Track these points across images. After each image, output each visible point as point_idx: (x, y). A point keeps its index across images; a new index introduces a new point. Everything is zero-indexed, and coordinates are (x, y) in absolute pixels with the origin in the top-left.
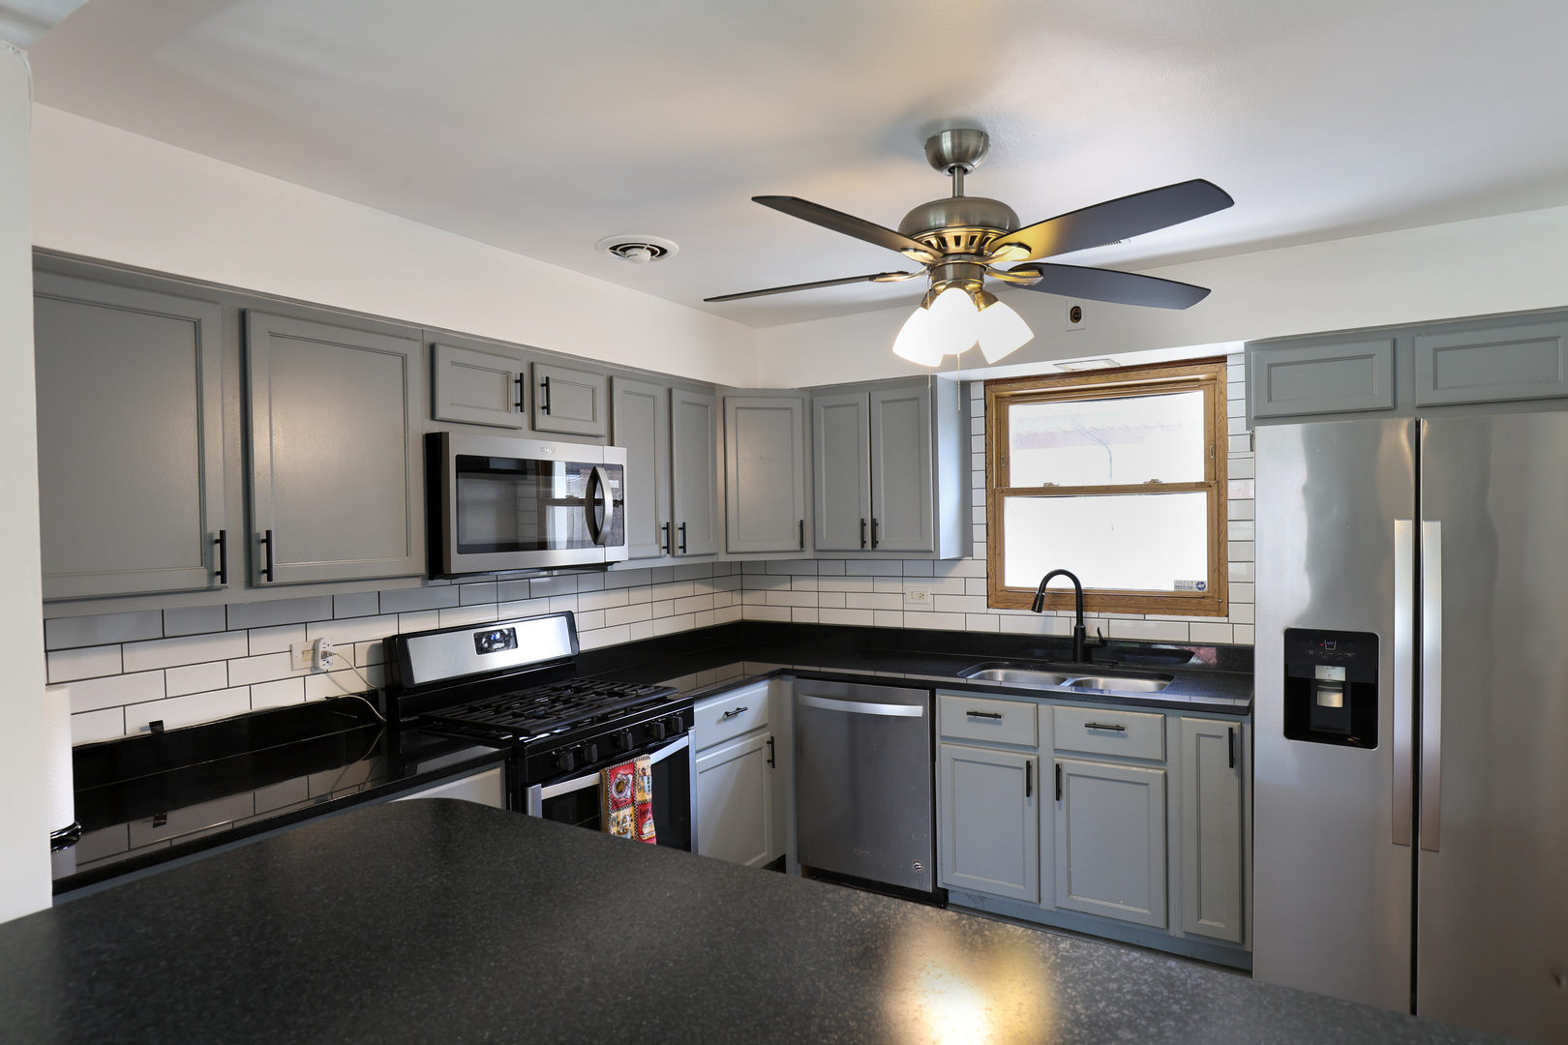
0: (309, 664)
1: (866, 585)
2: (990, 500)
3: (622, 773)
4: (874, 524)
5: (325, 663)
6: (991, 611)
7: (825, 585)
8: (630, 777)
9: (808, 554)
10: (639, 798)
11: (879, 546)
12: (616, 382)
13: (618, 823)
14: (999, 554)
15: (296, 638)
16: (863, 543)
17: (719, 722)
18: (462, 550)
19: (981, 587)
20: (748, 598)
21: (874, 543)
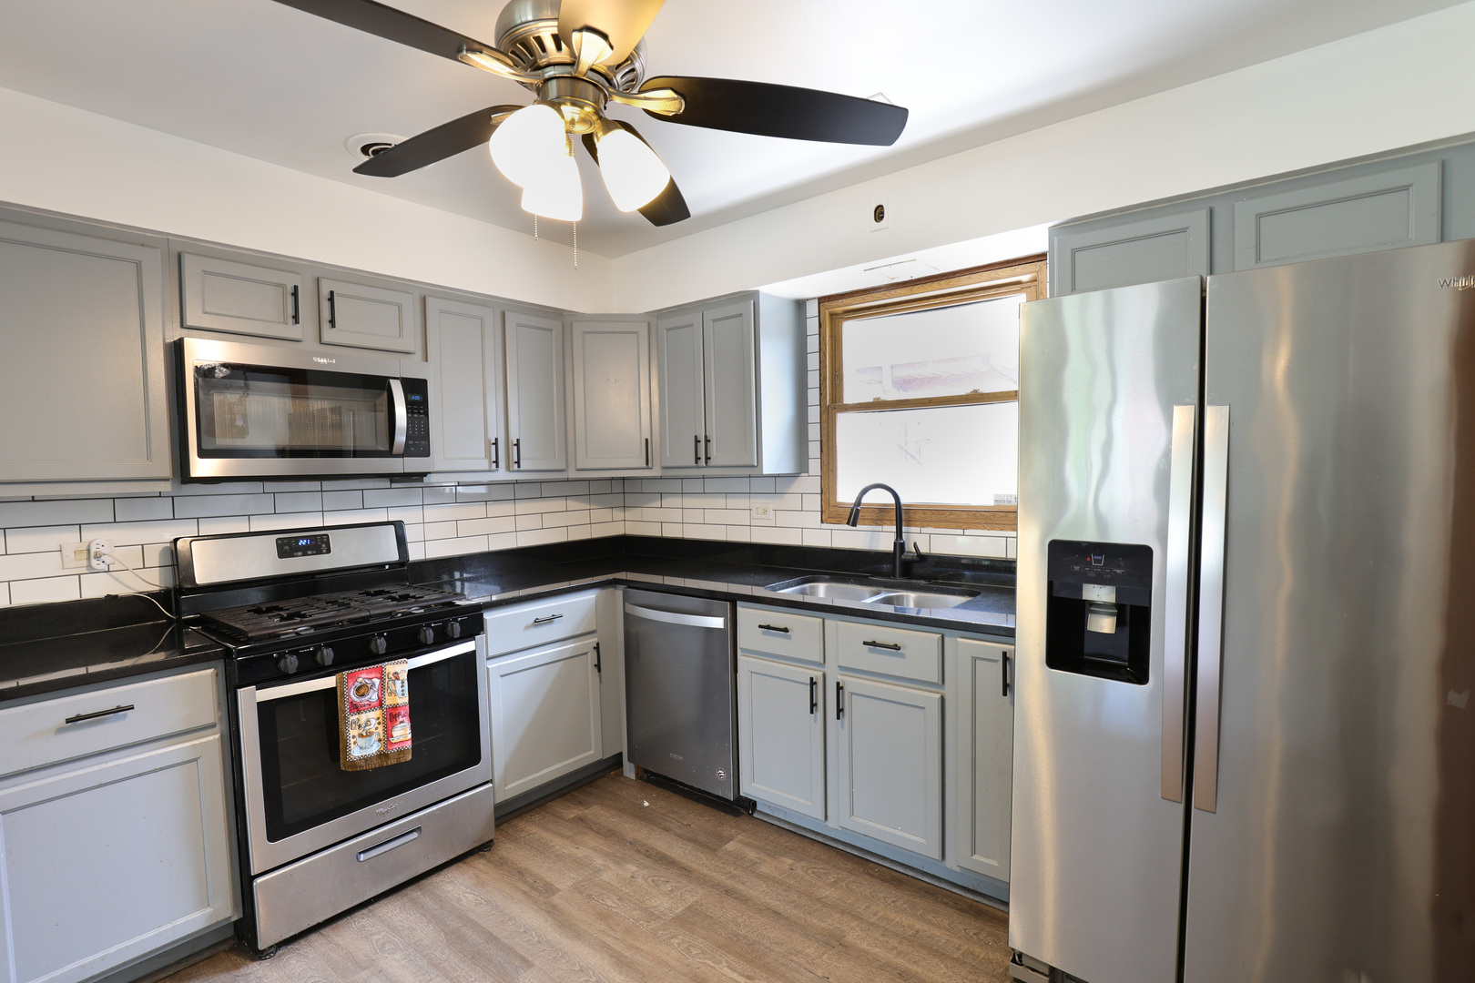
0: (85, 563)
1: (719, 502)
2: (824, 417)
3: (364, 676)
4: (707, 441)
5: (98, 562)
6: (824, 526)
7: (689, 502)
8: (377, 682)
9: (656, 472)
10: (389, 701)
11: (711, 463)
12: (430, 301)
13: (360, 726)
14: (832, 470)
15: (69, 538)
16: (697, 459)
17: (527, 627)
18: (203, 453)
19: (815, 502)
20: (631, 514)
21: (707, 458)
